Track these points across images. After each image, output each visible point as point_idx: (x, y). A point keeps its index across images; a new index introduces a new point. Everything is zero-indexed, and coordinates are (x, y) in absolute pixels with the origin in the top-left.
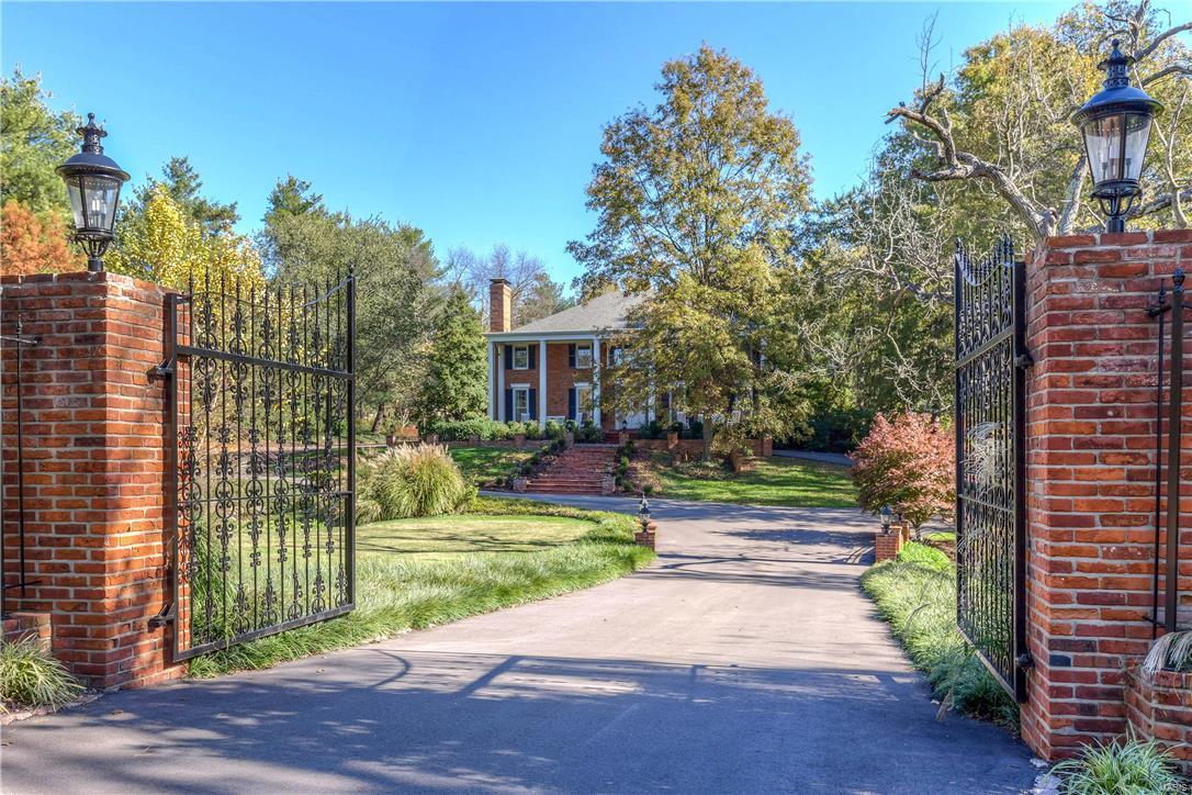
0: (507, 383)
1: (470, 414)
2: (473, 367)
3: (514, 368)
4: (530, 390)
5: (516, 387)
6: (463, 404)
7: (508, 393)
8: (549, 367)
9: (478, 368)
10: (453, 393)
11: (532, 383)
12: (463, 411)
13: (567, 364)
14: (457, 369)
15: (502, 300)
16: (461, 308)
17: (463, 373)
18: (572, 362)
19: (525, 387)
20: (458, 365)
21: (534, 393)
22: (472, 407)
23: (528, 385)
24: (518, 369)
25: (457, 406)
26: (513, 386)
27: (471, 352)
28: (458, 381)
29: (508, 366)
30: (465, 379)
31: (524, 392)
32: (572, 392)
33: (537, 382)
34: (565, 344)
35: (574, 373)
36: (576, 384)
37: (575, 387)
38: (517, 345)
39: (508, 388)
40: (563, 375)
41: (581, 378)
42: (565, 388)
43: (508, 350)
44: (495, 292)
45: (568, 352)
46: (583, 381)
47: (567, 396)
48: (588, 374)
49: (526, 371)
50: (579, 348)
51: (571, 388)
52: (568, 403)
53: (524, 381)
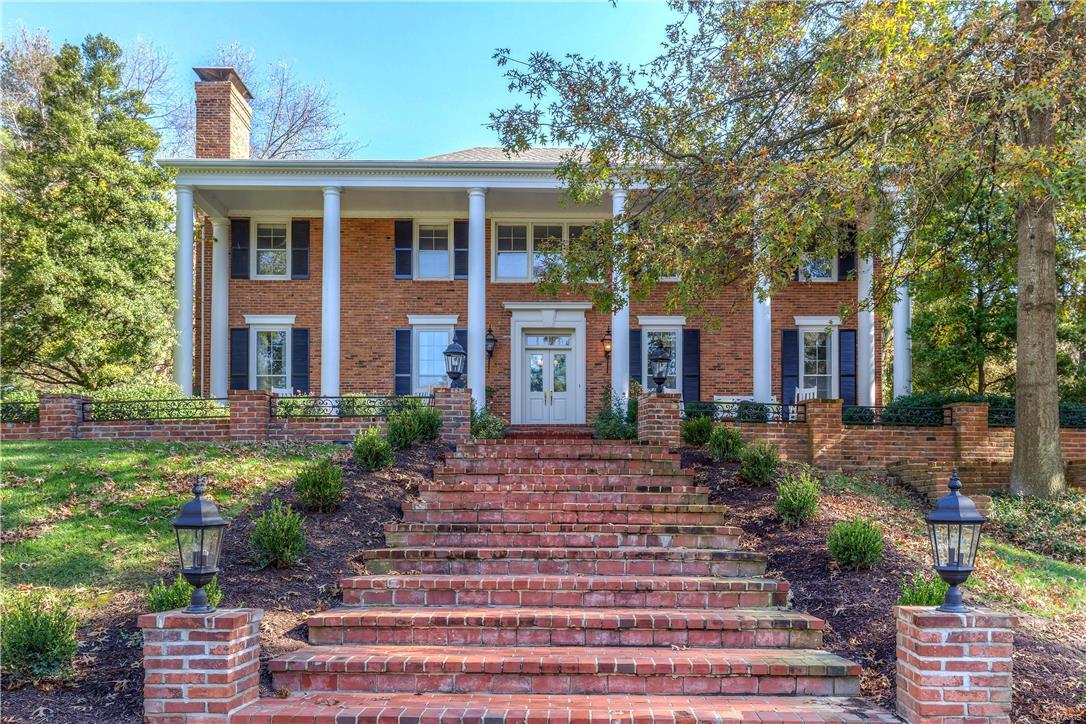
0: (234, 311)
2: (126, 236)
3: (253, 275)
4: (296, 332)
5: (259, 322)
7: (239, 338)
8: (347, 277)
9: (144, 243)
10: (58, 306)
11: (300, 314)
13: (393, 268)
15: (225, 122)
17: (92, 251)
18: (404, 265)
19: (281, 323)
21: (304, 341)
23: (290, 319)
24: (265, 276)
26: (250, 319)
29: (238, 267)
30: (99, 267)
31: (279, 337)
32: (403, 338)
33: (312, 310)
34: (387, 220)
35: (407, 291)
36: (413, 319)
37: (412, 325)
38: (262, 220)
39: (237, 324)
40: (381, 295)
41: (426, 304)
42: (386, 327)
43: (239, 230)
44: (209, 97)
45: (393, 238)
46: (432, 313)
47: (390, 349)
48: (443, 295)
49: (284, 282)
50: (422, 233)
51: (400, 328)
52: (393, 365)
53: (281, 308)
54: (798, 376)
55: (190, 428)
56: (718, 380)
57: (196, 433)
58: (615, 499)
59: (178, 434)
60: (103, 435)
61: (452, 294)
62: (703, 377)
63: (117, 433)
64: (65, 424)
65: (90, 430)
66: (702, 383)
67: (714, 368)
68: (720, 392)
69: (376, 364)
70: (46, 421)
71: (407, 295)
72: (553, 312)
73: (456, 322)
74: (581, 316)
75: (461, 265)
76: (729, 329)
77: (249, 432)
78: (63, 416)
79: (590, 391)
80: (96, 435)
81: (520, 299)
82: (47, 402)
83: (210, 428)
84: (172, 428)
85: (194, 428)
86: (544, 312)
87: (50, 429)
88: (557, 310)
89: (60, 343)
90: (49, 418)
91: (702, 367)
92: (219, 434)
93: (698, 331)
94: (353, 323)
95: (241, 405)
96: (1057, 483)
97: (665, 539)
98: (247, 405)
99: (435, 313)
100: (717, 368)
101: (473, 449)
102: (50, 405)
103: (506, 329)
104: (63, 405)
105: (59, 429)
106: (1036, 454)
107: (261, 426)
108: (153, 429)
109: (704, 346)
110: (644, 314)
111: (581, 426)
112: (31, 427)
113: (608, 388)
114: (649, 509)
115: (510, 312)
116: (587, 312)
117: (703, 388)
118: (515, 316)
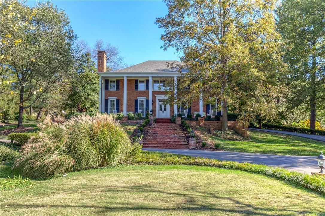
0: (106, 96)
1: (91, 109)
2: (93, 87)
3: (109, 90)
4: (117, 100)
5: (110, 98)
6: (88, 105)
7: (106, 101)
9: (95, 87)
10: (83, 99)
11: (118, 97)
12: (89, 108)
13: (135, 88)
14: (85, 87)
15: (103, 60)
16: (88, 60)
17: (89, 90)
18: (137, 88)
20: (86, 85)
21: (118, 102)
22: (92, 106)
23: (116, 98)
24: (111, 90)
25: (85, 105)
26: (109, 98)
27: (92, 80)
28: (86, 94)
29: (107, 88)
30: (90, 92)
31: (113, 101)
32: (136, 101)
34: (134, 80)
35: (137, 92)
36: (138, 98)
38: (111, 80)
39: (106, 99)
40: (132, 93)
41: (140, 95)
42: (133, 99)
43: (107, 82)
44: (100, 56)
45: (135, 83)
46: (142, 96)
47: (134, 103)
48: (144, 93)
49: (115, 91)
50: (140, 81)
51: (136, 99)
52: (134, 106)
53: (114, 96)
54: (209, 108)
56: (195, 109)
58: (171, 131)
62: (192, 108)
67: (194, 107)
68: (195, 111)
69: (131, 106)
72: (164, 96)
73: (147, 98)
75: (147, 88)
79: (171, 111)
81: (158, 94)
86: (162, 96)
89: (83, 105)
96: (227, 129)
97: (176, 135)
101: (154, 124)
103: (155, 99)
106: (224, 126)
111: (169, 118)
113: (174, 111)
114: (174, 132)
115: (156, 96)
117: (192, 110)
118: (157, 97)
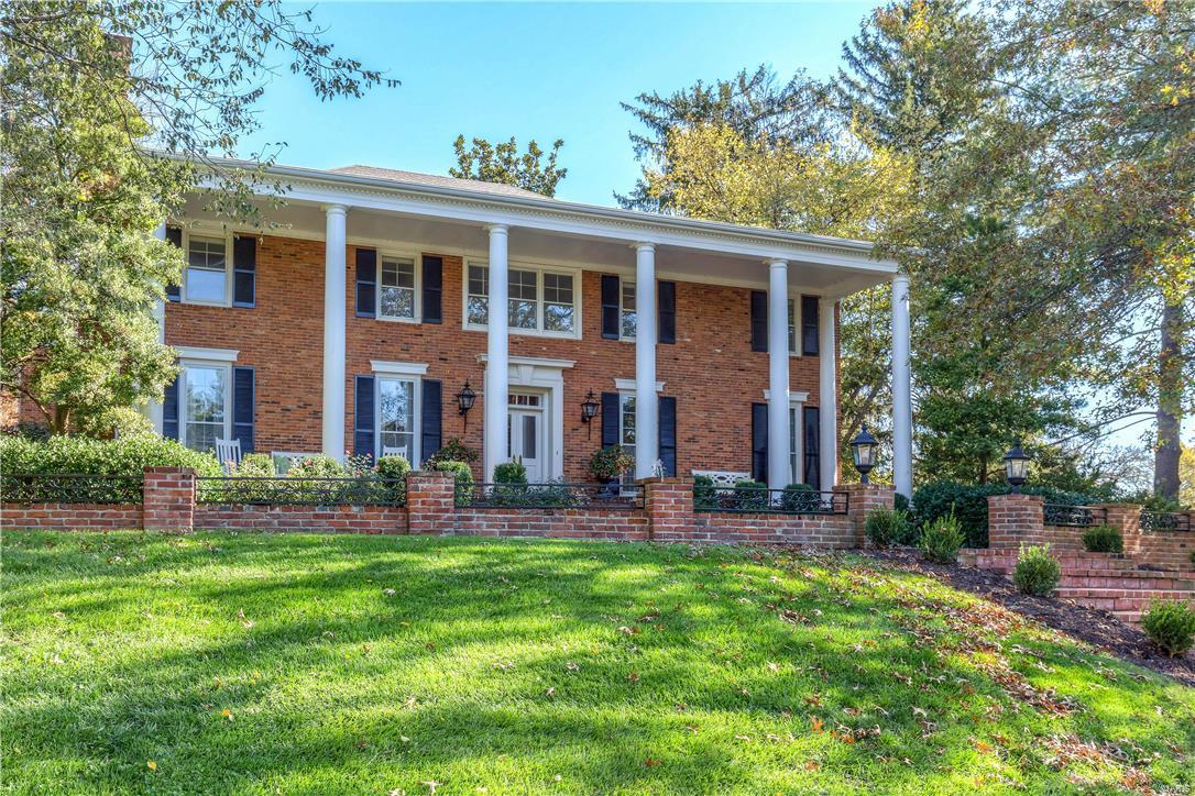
3: (184, 298)
4: (237, 371)
5: (192, 356)
11: (244, 350)
19: (220, 359)
21: (248, 383)
23: (234, 357)
24: (199, 303)
26: (181, 351)
32: (364, 387)
33: (258, 346)
35: (370, 331)
36: (376, 366)
37: (374, 372)
38: (196, 231)
41: (390, 348)
46: (397, 359)
47: (349, 398)
48: (409, 340)
49: (224, 309)
50: (385, 265)
51: (361, 375)
52: (353, 418)
53: (220, 341)
55: (598, 521)
56: (693, 453)
57: (605, 528)
59: (584, 528)
60: (488, 526)
61: (420, 340)
62: (679, 449)
63: (506, 524)
64: (447, 511)
65: (470, 519)
66: (678, 454)
67: (689, 440)
68: (695, 466)
70: (419, 506)
71: (369, 337)
72: (531, 369)
73: (425, 373)
74: (558, 376)
75: (431, 307)
76: (703, 399)
77: (676, 529)
78: (443, 500)
79: (568, 458)
80: (479, 526)
82: (421, 481)
83: (620, 522)
84: (576, 520)
85: (603, 521)
86: (522, 368)
87: (425, 517)
88: (536, 367)
90: (423, 503)
91: (678, 439)
92: (633, 529)
93: (674, 399)
94: (307, 365)
95: (668, 495)
98: (675, 495)
99: (401, 360)
100: (692, 440)
102: (425, 485)
103: (479, 384)
104: (443, 486)
105: (438, 518)
107: (689, 522)
108: (553, 520)
109: (680, 416)
110: (621, 377)
112: (386, 512)
115: (483, 365)
116: (565, 371)
117: (678, 461)
